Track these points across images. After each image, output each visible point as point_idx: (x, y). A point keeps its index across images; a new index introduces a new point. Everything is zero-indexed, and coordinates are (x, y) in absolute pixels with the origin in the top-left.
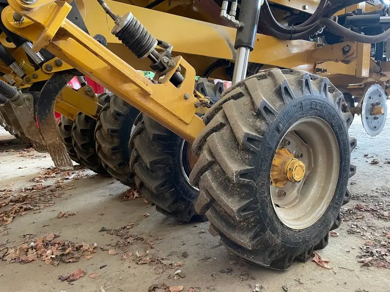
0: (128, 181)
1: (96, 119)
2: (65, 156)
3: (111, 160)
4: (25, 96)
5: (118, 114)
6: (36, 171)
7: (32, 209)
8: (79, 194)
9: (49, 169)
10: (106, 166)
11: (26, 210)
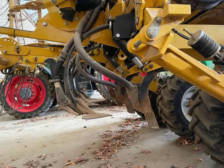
0: (181, 133)
1: (158, 94)
2: (154, 120)
3: (169, 119)
4: (134, 86)
5: (173, 90)
6: (120, 120)
7: (125, 145)
8: (148, 137)
9: (126, 119)
10: (166, 122)
11: (123, 145)
